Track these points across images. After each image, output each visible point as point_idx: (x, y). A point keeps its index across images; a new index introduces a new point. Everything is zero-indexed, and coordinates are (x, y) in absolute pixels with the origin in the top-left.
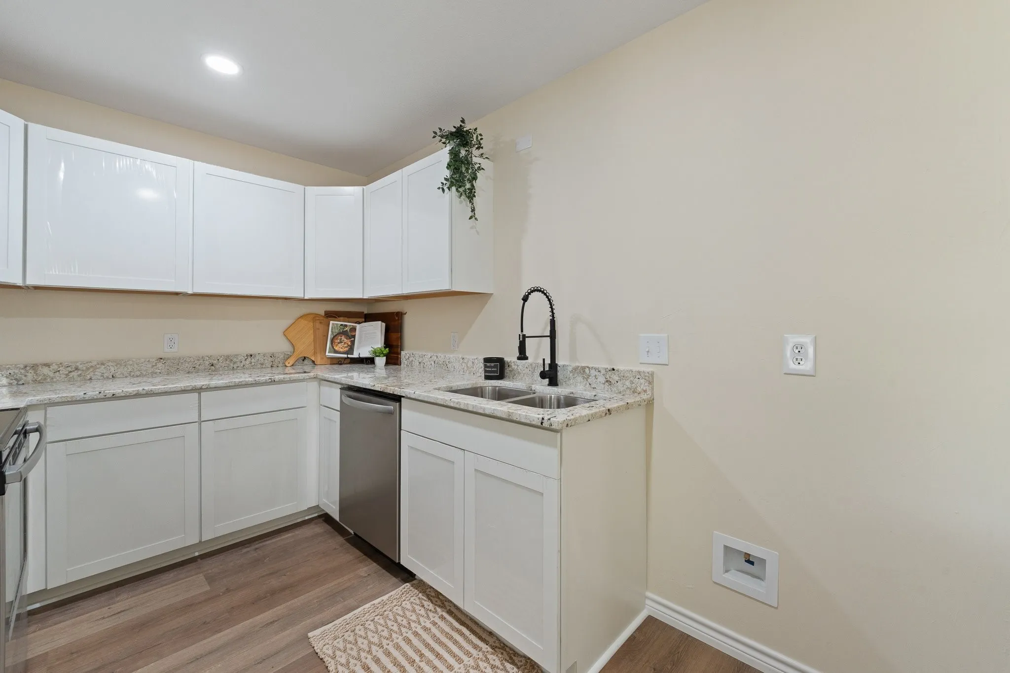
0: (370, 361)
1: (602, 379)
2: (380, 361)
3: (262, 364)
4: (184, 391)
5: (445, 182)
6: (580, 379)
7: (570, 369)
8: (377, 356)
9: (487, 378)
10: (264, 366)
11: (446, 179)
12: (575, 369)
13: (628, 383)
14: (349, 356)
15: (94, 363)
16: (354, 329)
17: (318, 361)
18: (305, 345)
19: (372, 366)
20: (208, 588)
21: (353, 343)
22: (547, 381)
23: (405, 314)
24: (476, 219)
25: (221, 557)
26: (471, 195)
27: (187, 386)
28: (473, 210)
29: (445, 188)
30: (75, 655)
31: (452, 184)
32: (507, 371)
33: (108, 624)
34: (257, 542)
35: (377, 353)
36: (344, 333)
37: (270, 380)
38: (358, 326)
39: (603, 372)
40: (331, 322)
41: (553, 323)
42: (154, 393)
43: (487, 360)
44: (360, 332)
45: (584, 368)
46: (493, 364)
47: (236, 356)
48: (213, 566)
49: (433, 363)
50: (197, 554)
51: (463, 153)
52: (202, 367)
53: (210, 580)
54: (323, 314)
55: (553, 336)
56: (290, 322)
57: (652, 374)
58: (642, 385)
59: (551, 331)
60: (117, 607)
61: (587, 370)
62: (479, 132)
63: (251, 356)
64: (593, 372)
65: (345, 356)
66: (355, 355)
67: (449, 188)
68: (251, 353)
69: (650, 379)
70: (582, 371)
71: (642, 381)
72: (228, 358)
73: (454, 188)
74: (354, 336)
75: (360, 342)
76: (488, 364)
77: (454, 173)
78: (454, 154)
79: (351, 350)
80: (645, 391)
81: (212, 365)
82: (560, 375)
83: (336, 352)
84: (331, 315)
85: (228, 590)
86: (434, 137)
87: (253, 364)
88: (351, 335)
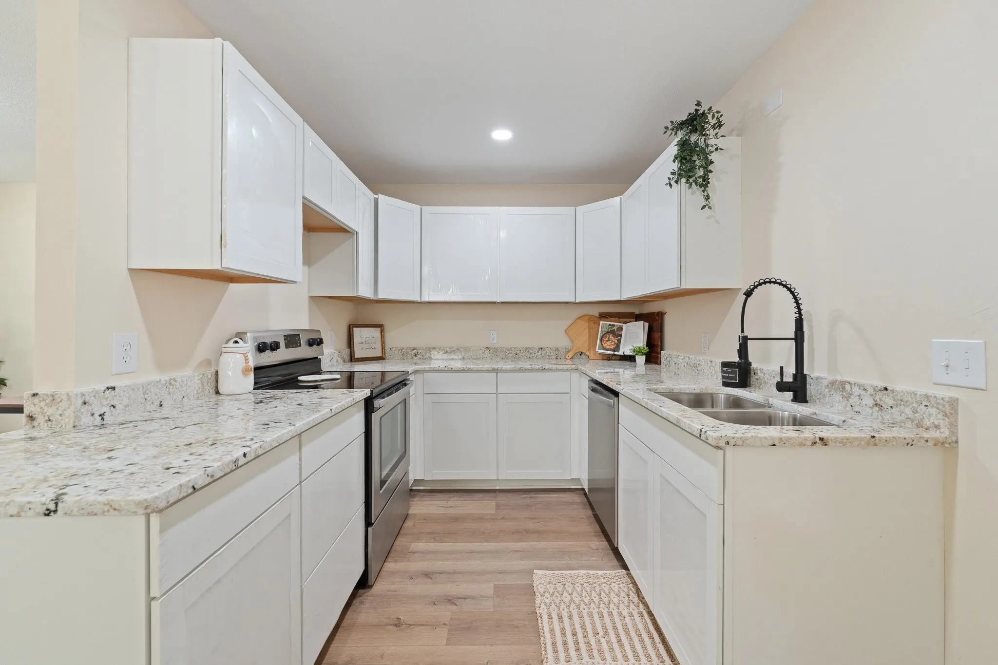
0: (631, 359)
1: (869, 401)
2: (641, 359)
3: (549, 356)
4: (488, 370)
5: (671, 177)
6: (838, 397)
7: (825, 382)
8: (636, 354)
9: (726, 384)
10: (551, 358)
11: (673, 174)
12: (833, 383)
13: (908, 411)
14: (616, 353)
15: (454, 349)
16: (621, 329)
17: (592, 356)
18: (582, 342)
20: (494, 512)
21: (619, 341)
22: (790, 395)
23: (665, 313)
24: (710, 208)
25: (510, 495)
26: (703, 183)
27: (490, 368)
28: (707, 198)
29: (672, 182)
30: (425, 521)
31: (680, 176)
32: (753, 379)
33: (442, 511)
34: (534, 493)
35: (639, 351)
36: (612, 332)
37: (542, 368)
38: (624, 326)
39: (870, 391)
40: (601, 322)
41: (799, 322)
42: (472, 370)
43: (724, 365)
44: (626, 331)
45: (843, 383)
46: (730, 370)
47: (531, 348)
48: (503, 499)
49: (686, 365)
50: (498, 488)
52: (510, 355)
53: (498, 507)
54: (597, 315)
55: (799, 338)
56: (571, 322)
57: (953, 403)
58: (933, 416)
59: (796, 333)
60: (451, 503)
61: (848, 387)
62: (714, 109)
63: (542, 349)
64: (856, 391)
65: (612, 353)
66: (621, 353)
67: (676, 182)
68: (542, 347)
69: (950, 410)
70: (841, 386)
71: (933, 411)
72: (527, 349)
73: (683, 180)
74: (621, 335)
75: (625, 341)
76: (725, 369)
77: (682, 164)
78: (684, 145)
79: (617, 348)
80: (937, 427)
81: (517, 354)
82: (811, 389)
83: (605, 349)
84: (604, 316)
85: (503, 518)
87: (543, 355)
88: (617, 334)
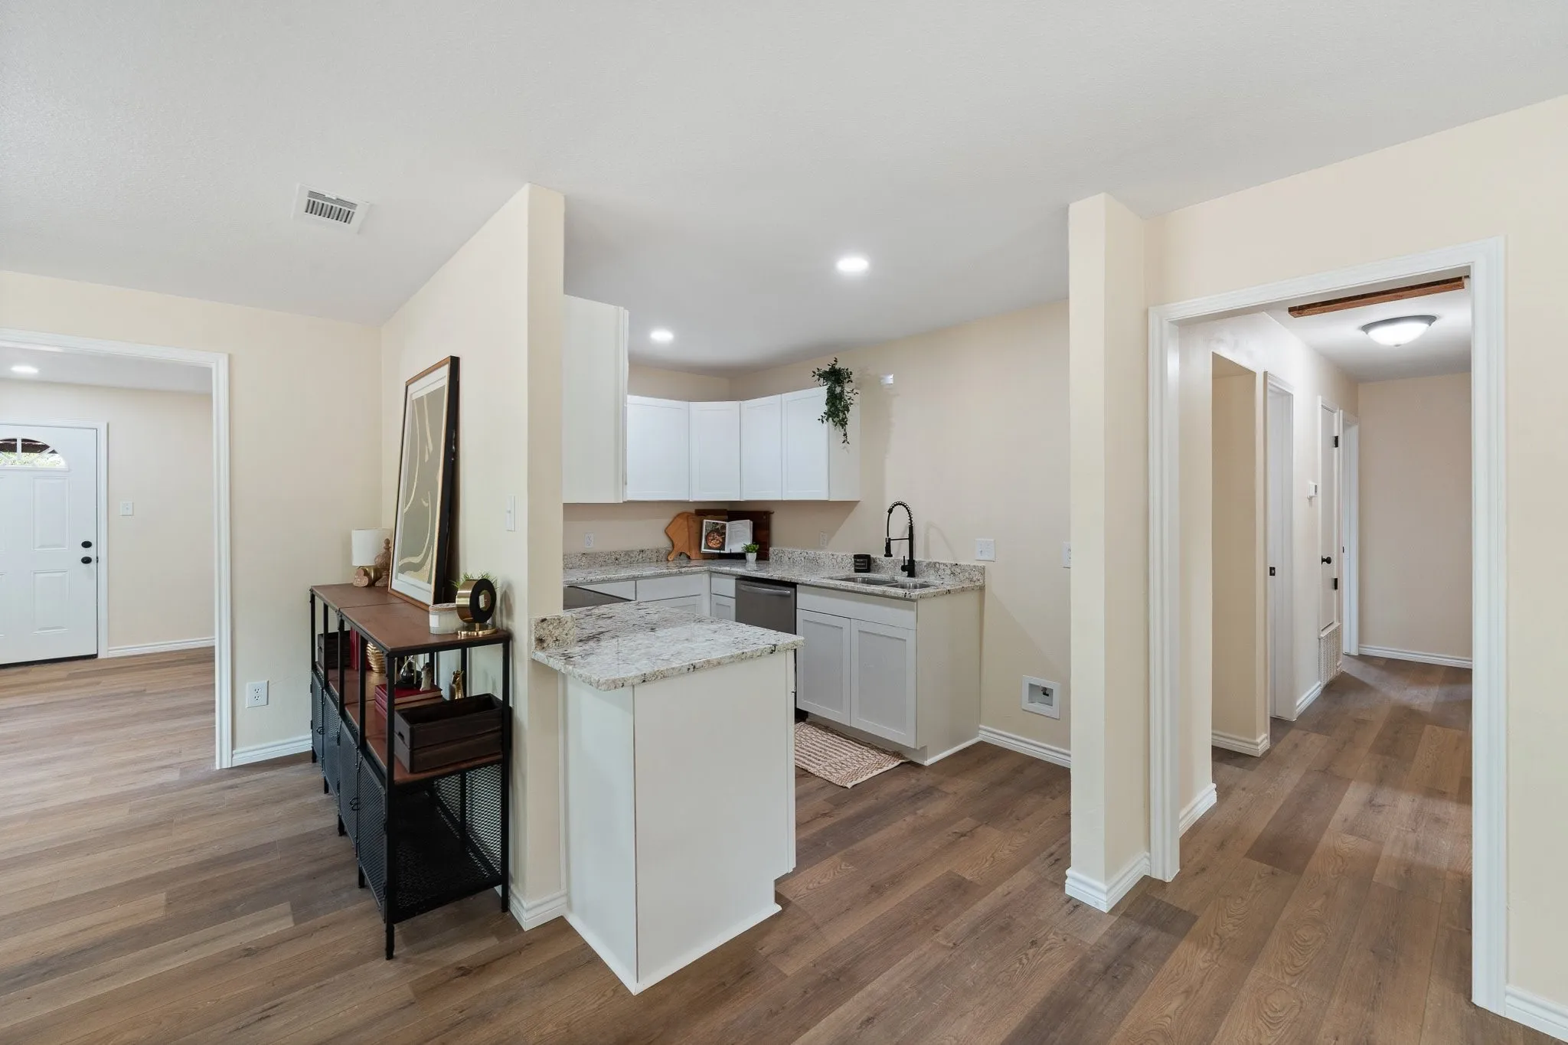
0: (741, 557)
1: (949, 572)
2: (752, 557)
3: (650, 559)
5: (824, 415)
6: (932, 572)
7: (925, 564)
8: (748, 552)
9: (858, 571)
10: (651, 561)
11: (825, 413)
12: (929, 564)
13: (967, 574)
14: (722, 552)
16: (724, 527)
17: (693, 557)
18: (682, 542)
19: (744, 561)
21: (724, 539)
22: (906, 572)
23: (773, 514)
24: (847, 443)
26: (843, 423)
28: (845, 435)
29: (824, 419)
31: (829, 416)
32: (873, 565)
35: (748, 549)
36: (717, 531)
38: (728, 524)
39: (949, 566)
40: (705, 521)
41: (911, 528)
43: (856, 557)
44: (730, 529)
45: (935, 563)
46: (861, 560)
47: (631, 551)
49: (803, 559)
51: (838, 390)
54: (697, 514)
55: (911, 538)
56: (669, 521)
57: (984, 568)
58: (977, 576)
59: (909, 535)
61: (937, 565)
62: (848, 369)
63: (642, 551)
64: (942, 567)
65: (718, 551)
66: (727, 551)
67: (827, 420)
69: (982, 571)
70: (933, 566)
71: (976, 573)
72: (626, 553)
73: (830, 419)
74: (725, 534)
75: (730, 539)
76: (857, 560)
77: (831, 407)
78: (831, 392)
79: (722, 547)
80: (979, 580)
81: (616, 560)
82: (917, 569)
83: (711, 548)
84: (705, 515)
86: (814, 376)
87: (644, 559)
88: (721, 532)
